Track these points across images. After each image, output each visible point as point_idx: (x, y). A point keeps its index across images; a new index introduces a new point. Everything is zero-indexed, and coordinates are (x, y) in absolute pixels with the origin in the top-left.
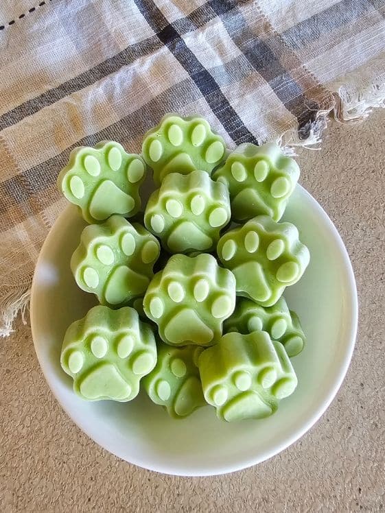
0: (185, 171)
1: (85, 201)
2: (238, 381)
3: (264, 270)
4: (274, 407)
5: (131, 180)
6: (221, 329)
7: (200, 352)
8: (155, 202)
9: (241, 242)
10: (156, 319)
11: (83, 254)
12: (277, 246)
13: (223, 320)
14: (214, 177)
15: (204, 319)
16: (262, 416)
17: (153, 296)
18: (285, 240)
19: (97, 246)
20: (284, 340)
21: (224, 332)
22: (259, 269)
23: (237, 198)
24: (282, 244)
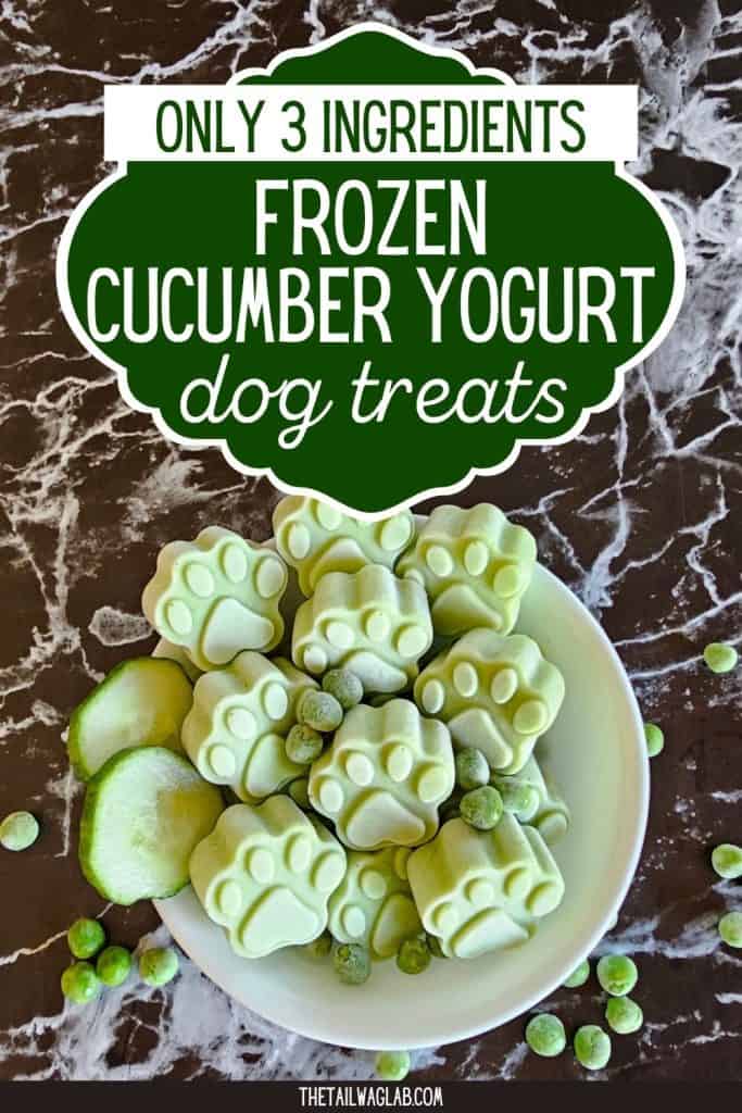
0: (351, 567)
1: (196, 636)
2: (474, 894)
3: (493, 719)
4: (530, 928)
5: (265, 593)
6: (435, 818)
7: (408, 856)
8: (309, 627)
9: (448, 681)
10: (333, 813)
11: (206, 726)
12: (506, 680)
13: (437, 805)
14: (399, 572)
15: (407, 806)
16: (516, 944)
17: (323, 779)
18: (517, 670)
19: (227, 714)
20: (536, 822)
21: (442, 821)
22: (486, 717)
23: (439, 602)
24: (513, 676)
